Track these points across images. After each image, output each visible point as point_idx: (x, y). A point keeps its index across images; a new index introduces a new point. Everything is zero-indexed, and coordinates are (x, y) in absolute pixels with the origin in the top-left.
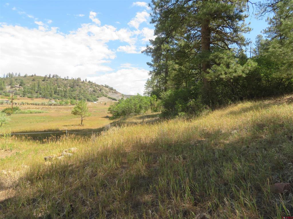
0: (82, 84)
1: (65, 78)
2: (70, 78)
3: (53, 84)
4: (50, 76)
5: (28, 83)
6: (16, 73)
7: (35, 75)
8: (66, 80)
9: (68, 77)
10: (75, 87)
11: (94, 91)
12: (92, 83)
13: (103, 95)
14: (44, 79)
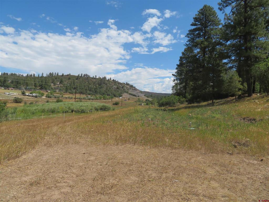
0: (108, 82)
1: (93, 76)
2: (97, 77)
3: (84, 82)
4: (82, 75)
5: (65, 81)
6: (55, 73)
7: (70, 74)
8: (94, 78)
10: (102, 85)
11: (117, 88)
12: (115, 81)
13: (125, 92)
14: (78, 78)
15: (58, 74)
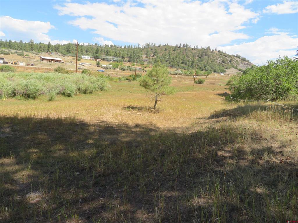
0: (211, 54)
1: (195, 47)
2: (199, 48)
3: (182, 54)
4: (180, 45)
5: (161, 53)
6: (152, 43)
7: (167, 45)
8: (195, 49)
9: (197, 46)
10: (203, 57)
11: (223, 62)
12: (222, 52)
13: (233, 67)
14: (175, 49)
15: (154, 45)
